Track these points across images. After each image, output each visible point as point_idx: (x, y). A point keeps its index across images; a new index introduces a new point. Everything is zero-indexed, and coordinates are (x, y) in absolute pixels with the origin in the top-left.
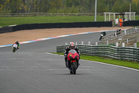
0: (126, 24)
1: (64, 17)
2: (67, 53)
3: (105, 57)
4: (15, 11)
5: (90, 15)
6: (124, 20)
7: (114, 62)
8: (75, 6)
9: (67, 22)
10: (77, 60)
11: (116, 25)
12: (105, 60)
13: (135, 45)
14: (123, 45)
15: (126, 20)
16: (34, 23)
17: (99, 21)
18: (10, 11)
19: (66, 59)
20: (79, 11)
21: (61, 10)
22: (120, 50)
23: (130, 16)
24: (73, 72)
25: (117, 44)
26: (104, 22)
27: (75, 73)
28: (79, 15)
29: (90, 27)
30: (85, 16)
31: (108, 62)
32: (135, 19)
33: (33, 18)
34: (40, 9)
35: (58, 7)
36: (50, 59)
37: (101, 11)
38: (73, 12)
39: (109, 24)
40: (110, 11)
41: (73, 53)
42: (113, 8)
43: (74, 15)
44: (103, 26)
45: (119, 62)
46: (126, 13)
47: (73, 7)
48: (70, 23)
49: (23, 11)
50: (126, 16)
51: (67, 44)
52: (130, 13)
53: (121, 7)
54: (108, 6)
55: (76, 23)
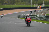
0: (42, 8)
1: (20, 5)
3: (35, 19)
4: (3, 4)
5: (29, 5)
7: (38, 21)
8: (24, 2)
10: (30, 21)
11: (39, 8)
12: (35, 20)
13: (45, 15)
14: (41, 15)
15: (42, 6)
18: (1, 3)
20: (26, 3)
21: (19, 3)
22: (40, 17)
23: (44, 5)
25: (39, 15)
26: (34, 7)
28: (25, 5)
29: (29, 9)
30: (28, 5)
31: (36, 21)
32: (45, 6)
33: (9, 6)
34: (12, 3)
35: (18, 2)
36: (15, 20)
37: (33, 3)
38: (23, 4)
39: (36, 8)
40: (36, 3)
42: (37, 2)
43: (24, 5)
44: (34, 9)
45: (40, 21)
47: (23, 2)
48: (22, 8)
49: (6, 3)
51: (21, 15)
52: (43, 4)
53: (40, 2)
54: (36, 2)
55: (24, 7)
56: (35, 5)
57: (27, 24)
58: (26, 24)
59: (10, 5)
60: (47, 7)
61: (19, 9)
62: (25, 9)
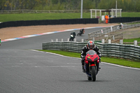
0: (112, 21)
1: (50, 14)
2: (84, 54)
5: (76, 12)
6: (110, 16)
8: (61, 3)
9: (52, 19)
10: (96, 63)
11: (102, 22)
13: (122, 42)
14: (110, 42)
15: (112, 17)
16: (19, 20)
17: (85, 18)
19: (83, 62)
20: (65, 8)
21: (47, 7)
22: (106, 47)
23: (116, 13)
24: (92, 78)
25: (103, 41)
27: (94, 80)
28: (65, 12)
29: (76, 23)
30: (71, 13)
32: (121, 16)
33: (19, 15)
34: (26, 6)
35: (44, 4)
36: (35, 56)
37: (87, 8)
38: (59, 9)
39: (95, 21)
40: (96, 8)
41: (92, 54)
42: (99, 5)
43: (60, 12)
46: (112, 10)
47: (59, 4)
50: (112, 13)
51: (52, 41)
52: (116, 10)
53: (107, 4)
54: (94, 3)
55: (62, 20)
56: (94, 12)
57: (88, 74)
58: (85, 74)
59: (20, 12)
60: (126, 18)
61: (46, 24)
62: (64, 24)
